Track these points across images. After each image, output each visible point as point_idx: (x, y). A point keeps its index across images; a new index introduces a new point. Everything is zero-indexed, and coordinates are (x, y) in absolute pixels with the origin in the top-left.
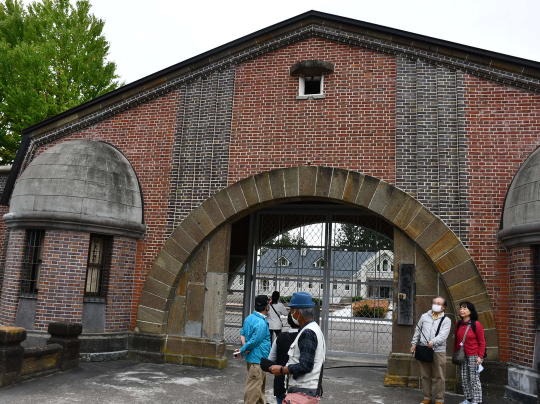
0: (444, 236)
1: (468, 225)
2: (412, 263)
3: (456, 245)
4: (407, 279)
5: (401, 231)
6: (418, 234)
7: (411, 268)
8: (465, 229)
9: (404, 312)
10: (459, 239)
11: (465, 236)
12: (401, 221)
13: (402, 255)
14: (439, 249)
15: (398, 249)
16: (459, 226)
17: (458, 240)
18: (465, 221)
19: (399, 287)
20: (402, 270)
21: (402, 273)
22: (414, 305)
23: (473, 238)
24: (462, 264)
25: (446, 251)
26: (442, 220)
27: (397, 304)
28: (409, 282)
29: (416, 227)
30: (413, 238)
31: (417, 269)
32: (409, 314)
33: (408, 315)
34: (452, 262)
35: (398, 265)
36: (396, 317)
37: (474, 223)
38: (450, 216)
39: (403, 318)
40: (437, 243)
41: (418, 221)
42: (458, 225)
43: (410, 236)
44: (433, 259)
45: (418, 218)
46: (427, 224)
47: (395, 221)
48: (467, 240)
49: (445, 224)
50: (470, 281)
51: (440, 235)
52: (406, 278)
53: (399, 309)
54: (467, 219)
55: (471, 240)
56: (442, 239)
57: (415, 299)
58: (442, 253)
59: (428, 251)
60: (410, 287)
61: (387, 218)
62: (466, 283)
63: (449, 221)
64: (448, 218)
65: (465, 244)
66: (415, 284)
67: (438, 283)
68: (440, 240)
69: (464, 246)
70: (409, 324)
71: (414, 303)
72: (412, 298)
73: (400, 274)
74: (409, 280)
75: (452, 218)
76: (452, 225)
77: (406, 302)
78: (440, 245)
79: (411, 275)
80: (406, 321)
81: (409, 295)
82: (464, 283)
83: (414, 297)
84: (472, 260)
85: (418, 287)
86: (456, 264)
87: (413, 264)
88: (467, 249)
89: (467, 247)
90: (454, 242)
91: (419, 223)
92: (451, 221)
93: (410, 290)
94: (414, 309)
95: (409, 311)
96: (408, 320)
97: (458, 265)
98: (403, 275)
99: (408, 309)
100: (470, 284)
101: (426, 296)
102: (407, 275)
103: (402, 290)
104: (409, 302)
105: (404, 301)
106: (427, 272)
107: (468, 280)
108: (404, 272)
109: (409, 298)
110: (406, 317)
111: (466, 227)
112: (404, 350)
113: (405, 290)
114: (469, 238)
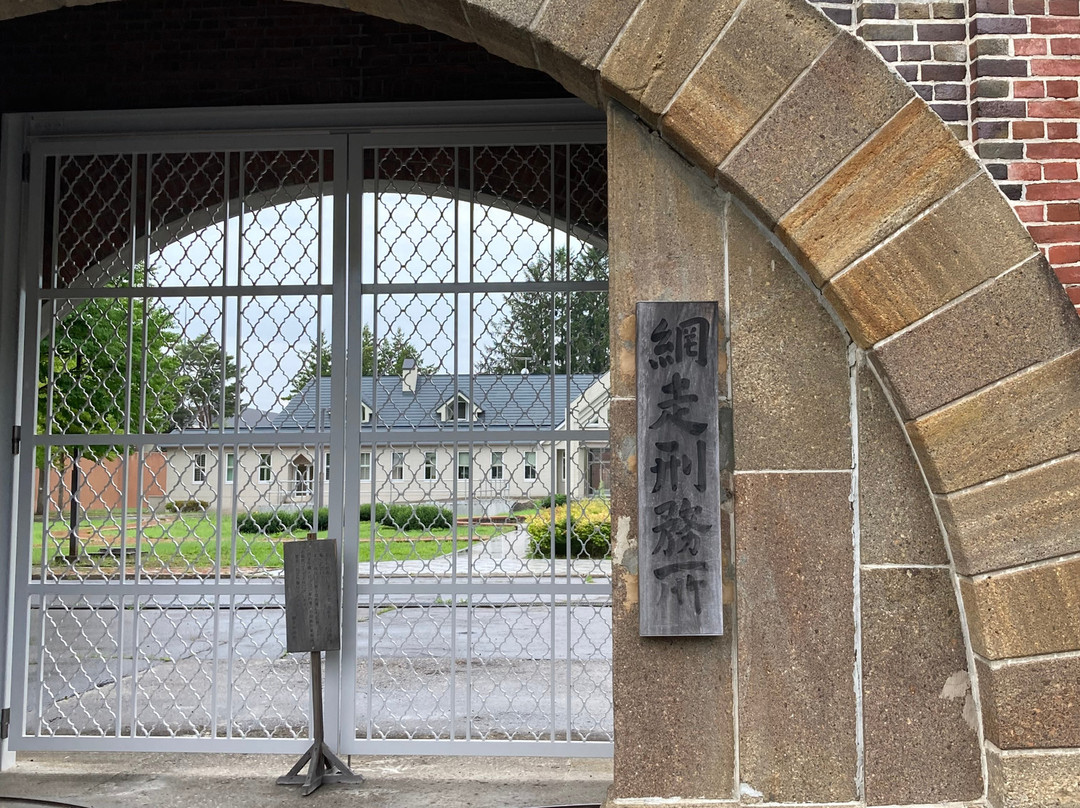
0: (886, 135)
1: (1018, 69)
2: (710, 296)
3: (952, 183)
4: (685, 383)
5: (647, 121)
6: (738, 131)
7: (703, 322)
8: (1002, 90)
9: (674, 568)
10: (968, 146)
11: (1000, 130)
12: (644, 60)
13: (653, 256)
14: (860, 211)
15: (631, 225)
16: (967, 81)
17: (964, 154)
18: (997, 48)
19: (643, 432)
20: (654, 338)
21: (657, 351)
22: (725, 524)
23: (1045, 140)
24: (991, 282)
25: (900, 215)
26: (871, 46)
27: (634, 524)
28: (695, 398)
29: (729, 91)
30: (714, 157)
31: (734, 326)
32: (698, 575)
33: (692, 584)
34: (935, 280)
35: (635, 312)
36: (631, 597)
37: (1050, 56)
38: (915, 22)
39: (670, 597)
40: (844, 178)
41: (738, 58)
42: (960, 73)
43: (697, 143)
44: (826, 267)
45: (738, 42)
46: (787, 71)
47: (610, 65)
48: (1015, 152)
49: (892, 66)
50: (1038, 378)
51: (862, 128)
52: (676, 376)
53: (646, 554)
54: (1011, 39)
55: (1035, 151)
56: (871, 151)
57: (730, 495)
58: (875, 229)
59: (796, 223)
60: (700, 428)
61: (567, 48)
62: (1015, 394)
63: (913, 53)
64: (906, 34)
65: (1000, 172)
66: (727, 414)
67: (854, 398)
68: (861, 161)
69: (997, 183)
70: (703, 632)
71: (725, 516)
72: (714, 489)
73: (644, 360)
74: (692, 390)
75: (927, 33)
76: (929, 74)
77: (684, 513)
78: (860, 184)
79: (703, 361)
80: (686, 618)
81: (695, 471)
82: (1001, 392)
83: (724, 484)
84: (1042, 259)
85: (746, 430)
86: (955, 289)
87: (715, 303)
88: (1013, 204)
89: (1014, 193)
90: (943, 165)
91: (746, 66)
92: (922, 54)
93: (702, 447)
94: (726, 548)
95: (697, 558)
96: (698, 611)
97: (969, 295)
98: (663, 364)
99: (693, 552)
100: (1035, 397)
101: (792, 476)
102: (684, 363)
103: (659, 446)
104: (698, 509)
105: (672, 506)
106: (792, 341)
107: (1023, 373)
108: (669, 347)
109: (700, 487)
110: (688, 597)
111: (1005, 79)
112: (679, 779)
113: (674, 446)
114: (1025, 142)
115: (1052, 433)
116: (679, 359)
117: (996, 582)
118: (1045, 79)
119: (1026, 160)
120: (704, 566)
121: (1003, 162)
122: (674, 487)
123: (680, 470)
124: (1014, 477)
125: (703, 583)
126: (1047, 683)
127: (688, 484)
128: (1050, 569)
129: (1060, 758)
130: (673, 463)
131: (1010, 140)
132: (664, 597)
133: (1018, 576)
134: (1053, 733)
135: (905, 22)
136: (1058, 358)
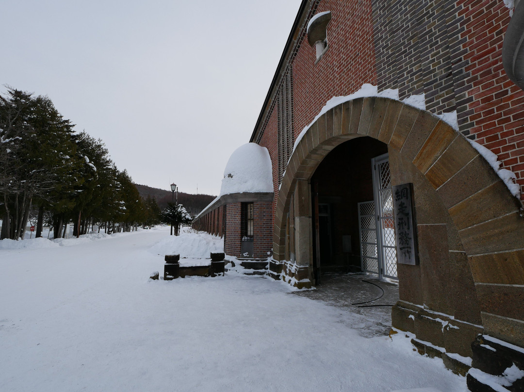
0: (433, 133)
1: (470, 100)
2: (411, 182)
4: (404, 203)
6: (402, 143)
8: (465, 108)
9: (404, 248)
11: (465, 120)
12: (384, 134)
14: (429, 155)
18: (463, 96)
19: (396, 216)
20: (396, 194)
21: (397, 197)
22: (416, 237)
23: (482, 118)
24: (465, 167)
25: (438, 155)
26: (428, 111)
28: (406, 207)
29: (399, 134)
30: (398, 150)
31: (416, 188)
32: (409, 250)
33: (408, 252)
34: (449, 169)
37: (481, 91)
38: (440, 99)
40: (424, 148)
41: (401, 126)
44: (423, 171)
45: (400, 122)
47: (379, 137)
48: (471, 125)
49: (434, 114)
50: (482, 194)
51: (427, 133)
52: (401, 202)
54: (467, 92)
55: (478, 123)
56: (430, 139)
57: (416, 231)
58: (433, 159)
59: (416, 162)
60: (407, 214)
62: (475, 199)
64: (438, 103)
65: (467, 133)
66: (413, 210)
68: (428, 142)
69: (466, 136)
70: (411, 263)
72: (411, 229)
73: (394, 199)
74: (405, 205)
75: (444, 101)
77: (405, 235)
78: (429, 148)
79: (407, 198)
80: (407, 260)
81: (407, 225)
82: (471, 200)
84: (480, 156)
85: (419, 215)
86: (454, 171)
89: (472, 138)
90: (448, 136)
93: (408, 219)
94: (417, 244)
95: (409, 246)
96: (410, 258)
97: (459, 172)
98: (399, 200)
99: (408, 244)
100: (481, 200)
101: (431, 226)
102: (403, 199)
103: (399, 219)
104: (408, 234)
105: (402, 233)
106: (429, 190)
107: (477, 193)
108: (399, 196)
109: (409, 229)
110: (407, 255)
111: (465, 105)
112: (412, 299)
113: (402, 219)
114: (474, 121)
115: (488, 211)
116: (402, 198)
117: (474, 258)
118: (480, 99)
119: (476, 126)
120: (410, 248)
121: (467, 129)
122: (403, 229)
123: (404, 224)
124: (477, 225)
125: (410, 252)
126: (493, 293)
127: (406, 228)
128: (491, 255)
129: (500, 318)
130: (402, 223)
131: (469, 122)
132: (402, 254)
133: (480, 256)
134: (496, 309)
135: (437, 101)
136: (488, 187)
